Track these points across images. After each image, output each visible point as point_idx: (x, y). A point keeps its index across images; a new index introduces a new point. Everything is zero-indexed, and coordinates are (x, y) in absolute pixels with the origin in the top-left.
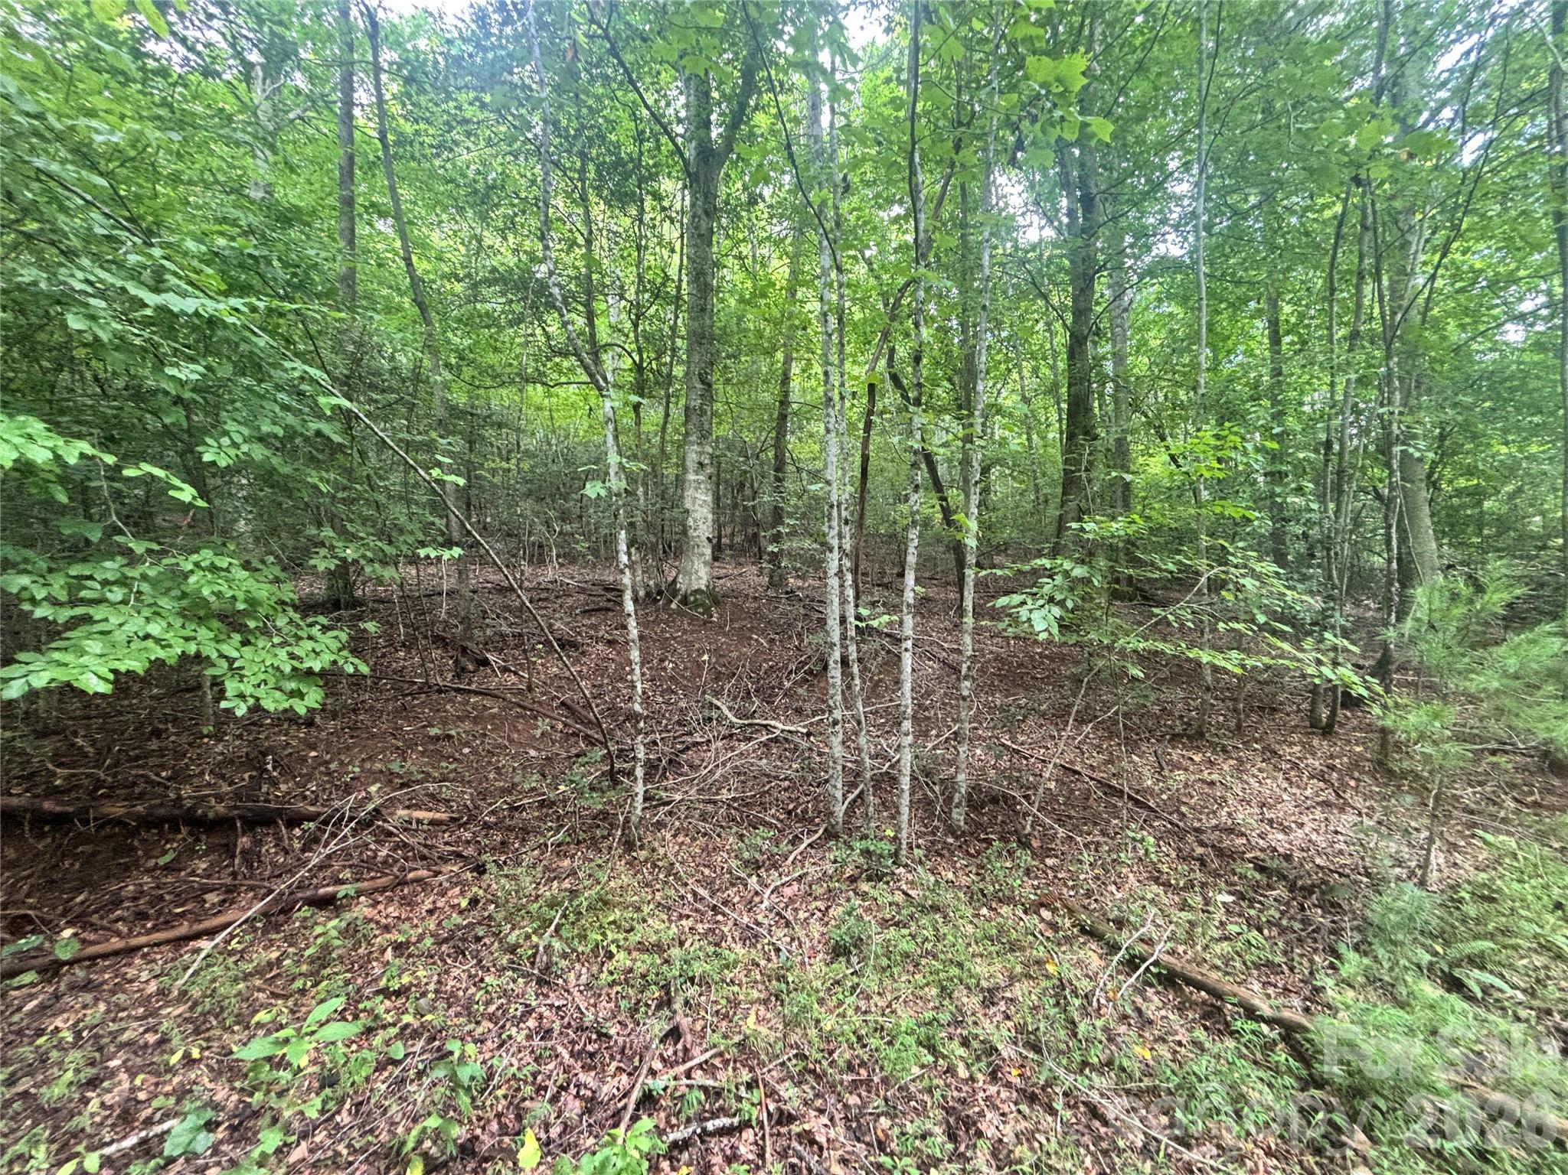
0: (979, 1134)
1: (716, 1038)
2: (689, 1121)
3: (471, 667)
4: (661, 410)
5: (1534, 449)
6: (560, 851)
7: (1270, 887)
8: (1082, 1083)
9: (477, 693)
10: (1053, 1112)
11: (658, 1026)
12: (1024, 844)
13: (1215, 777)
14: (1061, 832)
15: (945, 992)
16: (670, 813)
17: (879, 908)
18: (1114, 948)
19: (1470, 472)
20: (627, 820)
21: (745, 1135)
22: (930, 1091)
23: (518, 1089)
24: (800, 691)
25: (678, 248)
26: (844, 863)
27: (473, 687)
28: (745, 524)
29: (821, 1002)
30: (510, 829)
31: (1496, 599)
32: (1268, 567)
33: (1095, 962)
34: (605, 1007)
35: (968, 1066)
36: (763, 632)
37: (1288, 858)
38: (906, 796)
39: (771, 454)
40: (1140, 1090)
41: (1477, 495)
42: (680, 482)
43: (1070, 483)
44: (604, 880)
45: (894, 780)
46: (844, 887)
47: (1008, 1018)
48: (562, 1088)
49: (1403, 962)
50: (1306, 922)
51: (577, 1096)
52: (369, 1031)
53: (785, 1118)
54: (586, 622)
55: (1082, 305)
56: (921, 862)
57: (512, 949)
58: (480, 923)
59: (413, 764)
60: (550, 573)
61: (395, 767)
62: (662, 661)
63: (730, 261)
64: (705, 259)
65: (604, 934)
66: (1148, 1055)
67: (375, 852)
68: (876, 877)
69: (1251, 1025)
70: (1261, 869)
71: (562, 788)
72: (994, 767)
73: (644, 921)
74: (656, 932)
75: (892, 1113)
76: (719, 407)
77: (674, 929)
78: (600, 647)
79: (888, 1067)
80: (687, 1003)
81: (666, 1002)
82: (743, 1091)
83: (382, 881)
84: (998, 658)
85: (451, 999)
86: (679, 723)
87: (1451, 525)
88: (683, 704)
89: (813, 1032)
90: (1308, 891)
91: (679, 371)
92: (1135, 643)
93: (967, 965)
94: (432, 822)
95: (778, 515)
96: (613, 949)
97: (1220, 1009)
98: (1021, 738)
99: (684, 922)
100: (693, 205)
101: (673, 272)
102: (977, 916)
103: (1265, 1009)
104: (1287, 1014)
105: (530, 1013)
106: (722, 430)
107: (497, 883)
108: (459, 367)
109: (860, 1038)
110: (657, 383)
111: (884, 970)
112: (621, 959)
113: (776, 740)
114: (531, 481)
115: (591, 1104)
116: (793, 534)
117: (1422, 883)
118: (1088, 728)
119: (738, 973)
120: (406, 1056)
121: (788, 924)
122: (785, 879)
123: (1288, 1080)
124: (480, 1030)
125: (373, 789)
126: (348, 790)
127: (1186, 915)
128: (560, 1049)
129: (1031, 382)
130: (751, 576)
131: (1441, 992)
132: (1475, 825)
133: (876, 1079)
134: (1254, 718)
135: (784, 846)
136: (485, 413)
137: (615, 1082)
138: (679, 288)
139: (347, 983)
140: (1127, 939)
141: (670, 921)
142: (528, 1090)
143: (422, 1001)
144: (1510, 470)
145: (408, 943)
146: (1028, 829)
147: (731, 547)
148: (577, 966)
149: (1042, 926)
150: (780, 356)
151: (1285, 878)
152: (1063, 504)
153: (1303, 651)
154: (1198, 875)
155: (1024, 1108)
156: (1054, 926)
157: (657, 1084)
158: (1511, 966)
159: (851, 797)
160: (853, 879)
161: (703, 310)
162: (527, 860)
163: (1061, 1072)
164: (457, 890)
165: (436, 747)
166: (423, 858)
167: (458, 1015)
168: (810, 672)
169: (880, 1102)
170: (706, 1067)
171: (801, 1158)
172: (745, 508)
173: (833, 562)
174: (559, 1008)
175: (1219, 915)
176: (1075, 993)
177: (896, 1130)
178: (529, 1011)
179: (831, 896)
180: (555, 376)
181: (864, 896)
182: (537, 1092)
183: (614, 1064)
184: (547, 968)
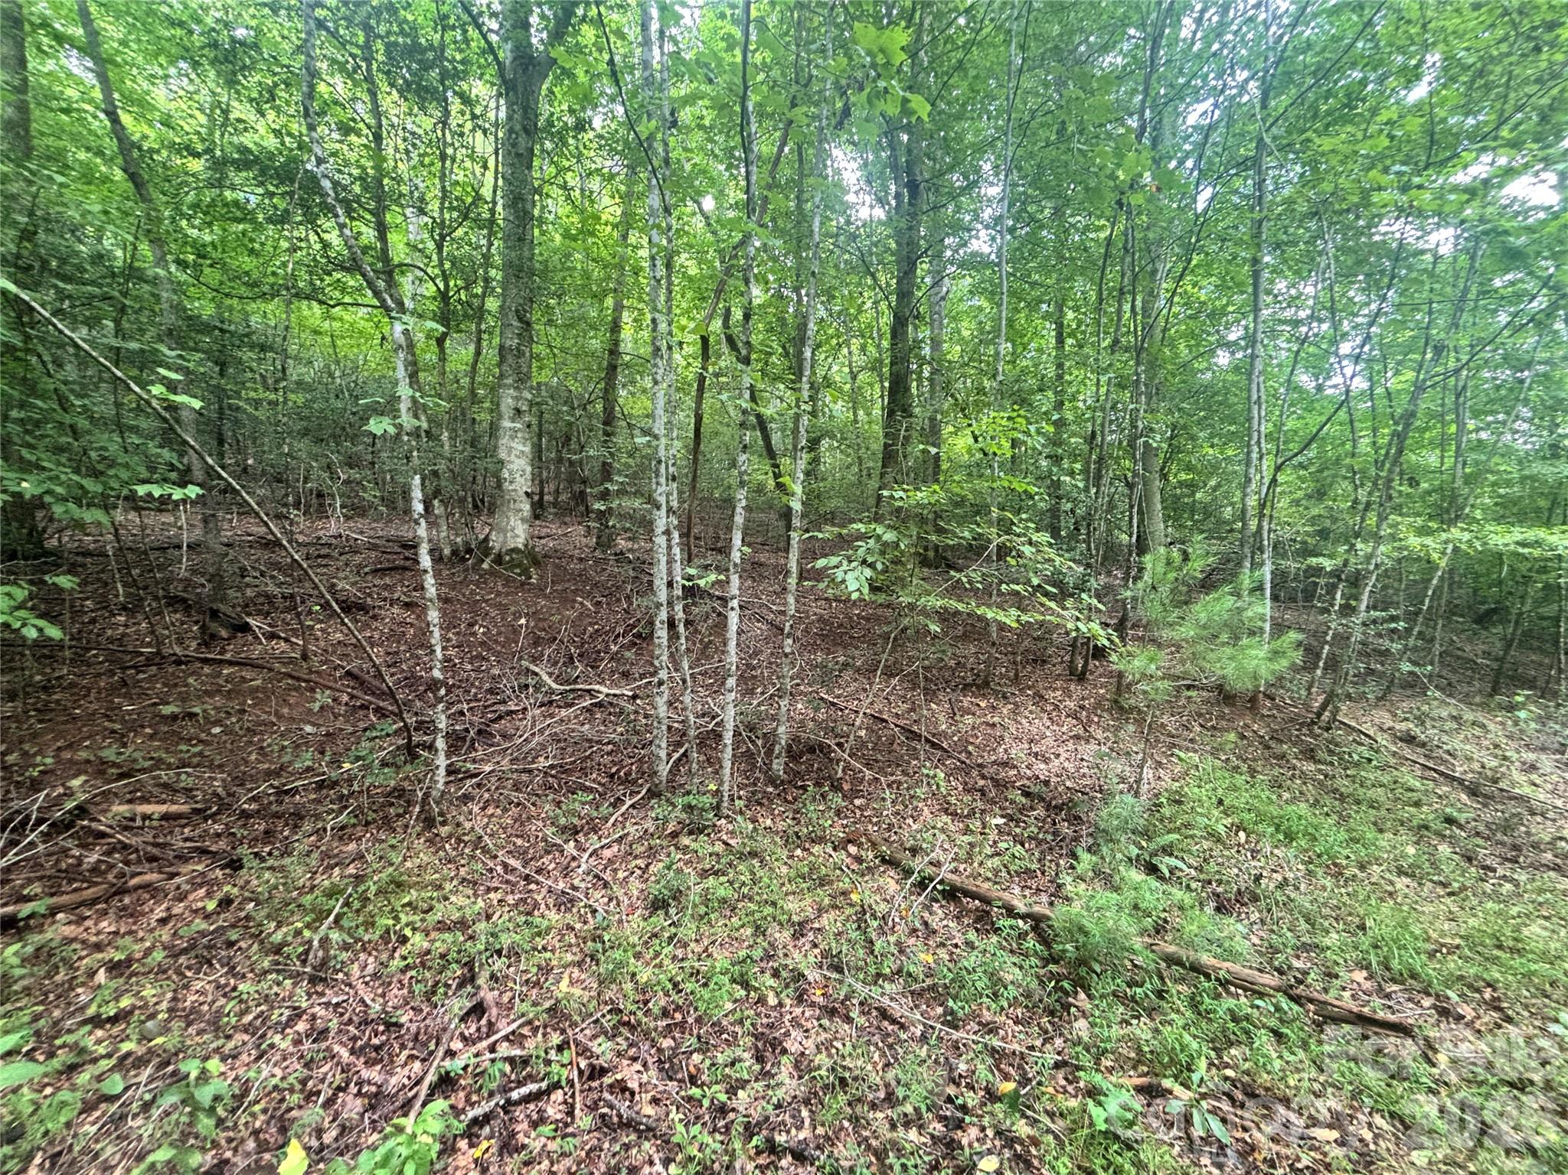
0: (784, 1051)
1: (525, 1007)
2: (491, 1094)
3: (224, 633)
4: (472, 348)
5: (1230, 453)
6: (343, 833)
7: (1032, 809)
8: (875, 991)
9: (231, 663)
10: (849, 1020)
11: (459, 1004)
12: (836, 787)
13: (996, 719)
14: (868, 774)
15: (759, 931)
16: (479, 785)
17: (700, 860)
18: (908, 873)
19: (1189, 468)
20: (427, 795)
21: (553, 1097)
22: (741, 1022)
23: (283, 1100)
24: (628, 654)
25: (491, 163)
26: (666, 821)
27: (228, 656)
28: (571, 481)
29: (638, 956)
30: (277, 816)
31: (1197, 567)
32: (1044, 537)
33: (892, 886)
34: (396, 994)
35: (777, 994)
36: (588, 595)
37: (1047, 783)
38: (729, 750)
39: (599, 407)
40: (923, 990)
41: (1192, 486)
42: (494, 429)
43: (889, 456)
44: (398, 860)
45: (719, 737)
46: (665, 843)
47: (815, 946)
48: (339, 1089)
49: (1119, 856)
50: (1055, 834)
51: (359, 1094)
52: (72, 1069)
53: (597, 1072)
54: (377, 582)
55: (905, 288)
56: (741, 813)
57: (278, 950)
58: (233, 926)
59: (137, 750)
60: (333, 526)
61: (109, 754)
62: (471, 625)
63: (555, 191)
64: (524, 182)
65: (397, 919)
66: (930, 959)
67: (80, 861)
68: (696, 831)
69: (1011, 922)
70: (1027, 794)
71: (347, 766)
72: (813, 719)
73: (446, 899)
74: (460, 909)
75: (704, 1048)
76: (537, 349)
77: (481, 903)
78: (396, 610)
79: (702, 1006)
80: (493, 977)
81: (469, 979)
82: (553, 1055)
83: (90, 893)
84: (821, 619)
85: (190, 1017)
86: (491, 691)
87: (1175, 510)
88: (496, 671)
89: (628, 986)
90: (1059, 808)
91: (492, 304)
92: (935, 602)
93: (780, 903)
94: (166, 817)
95: (607, 472)
96: (408, 932)
97: (988, 913)
98: (838, 692)
99: (492, 895)
100: (510, 118)
101: (486, 192)
102: (791, 857)
103: (1021, 907)
104: (1037, 909)
105: (299, 1016)
106: (542, 376)
107: (259, 878)
108: (197, 267)
109: (675, 985)
110: (466, 316)
111: (702, 917)
112: (418, 941)
113: (600, 705)
114: (308, 418)
115: (375, 1100)
116: (622, 492)
117: (1137, 794)
118: (895, 681)
119: (552, 939)
120: (127, 1089)
121: (606, 885)
122: (604, 841)
123: (1034, 961)
124: (231, 1044)
125: (76, 783)
126: (35, 786)
127: (967, 838)
128: (336, 1048)
129: (859, 360)
130: (577, 536)
131: (1143, 877)
132: (1174, 746)
133: (690, 1020)
134: (1029, 668)
135: (604, 809)
136: (241, 330)
137: (406, 1071)
138: (492, 211)
139: (36, 1018)
140: (918, 864)
141: (476, 895)
142: (294, 1099)
143: (150, 1024)
144: (1214, 468)
145: (129, 961)
146: (840, 774)
147: (555, 504)
148: (362, 956)
149: (848, 860)
150: (609, 302)
151: (1043, 800)
152: (882, 475)
153: (1064, 608)
154: (979, 804)
155: (825, 1022)
156: (859, 860)
157: (455, 1065)
158: (1190, 852)
159: (676, 756)
160: (674, 835)
161: (521, 240)
162: (300, 847)
163: (858, 986)
164: (202, 892)
165: (171, 729)
166: (152, 859)
167: (199, 1033)
168: (639, 635)
169: (694, 1040)
170: (515, 1038)
171: (611, 1107)
172: (571, 463)
173: (661, 521)
174: (338, 1005)
175: (993, 836)
176: (874, 916)
177: (708, 1062)
178: (297, 1014)
179: (652, 853)
180: (337, 294)
181: (685, 849)
182: (307, 1099)
183: (405, 1053)
184: (324, 963)
